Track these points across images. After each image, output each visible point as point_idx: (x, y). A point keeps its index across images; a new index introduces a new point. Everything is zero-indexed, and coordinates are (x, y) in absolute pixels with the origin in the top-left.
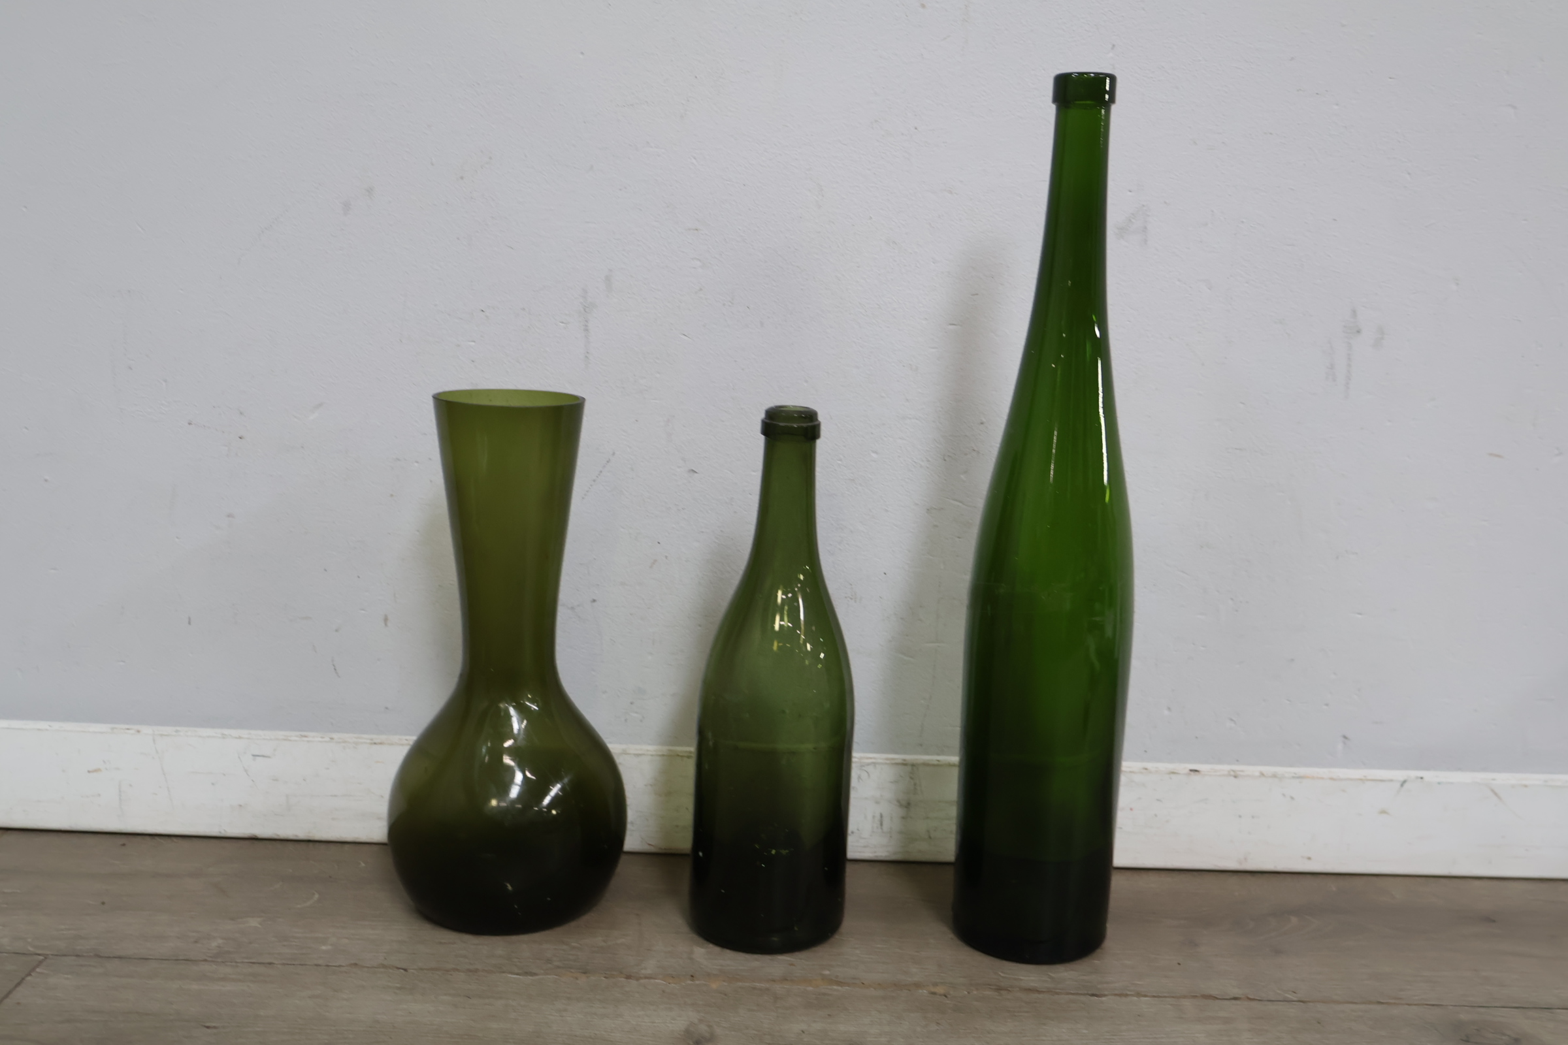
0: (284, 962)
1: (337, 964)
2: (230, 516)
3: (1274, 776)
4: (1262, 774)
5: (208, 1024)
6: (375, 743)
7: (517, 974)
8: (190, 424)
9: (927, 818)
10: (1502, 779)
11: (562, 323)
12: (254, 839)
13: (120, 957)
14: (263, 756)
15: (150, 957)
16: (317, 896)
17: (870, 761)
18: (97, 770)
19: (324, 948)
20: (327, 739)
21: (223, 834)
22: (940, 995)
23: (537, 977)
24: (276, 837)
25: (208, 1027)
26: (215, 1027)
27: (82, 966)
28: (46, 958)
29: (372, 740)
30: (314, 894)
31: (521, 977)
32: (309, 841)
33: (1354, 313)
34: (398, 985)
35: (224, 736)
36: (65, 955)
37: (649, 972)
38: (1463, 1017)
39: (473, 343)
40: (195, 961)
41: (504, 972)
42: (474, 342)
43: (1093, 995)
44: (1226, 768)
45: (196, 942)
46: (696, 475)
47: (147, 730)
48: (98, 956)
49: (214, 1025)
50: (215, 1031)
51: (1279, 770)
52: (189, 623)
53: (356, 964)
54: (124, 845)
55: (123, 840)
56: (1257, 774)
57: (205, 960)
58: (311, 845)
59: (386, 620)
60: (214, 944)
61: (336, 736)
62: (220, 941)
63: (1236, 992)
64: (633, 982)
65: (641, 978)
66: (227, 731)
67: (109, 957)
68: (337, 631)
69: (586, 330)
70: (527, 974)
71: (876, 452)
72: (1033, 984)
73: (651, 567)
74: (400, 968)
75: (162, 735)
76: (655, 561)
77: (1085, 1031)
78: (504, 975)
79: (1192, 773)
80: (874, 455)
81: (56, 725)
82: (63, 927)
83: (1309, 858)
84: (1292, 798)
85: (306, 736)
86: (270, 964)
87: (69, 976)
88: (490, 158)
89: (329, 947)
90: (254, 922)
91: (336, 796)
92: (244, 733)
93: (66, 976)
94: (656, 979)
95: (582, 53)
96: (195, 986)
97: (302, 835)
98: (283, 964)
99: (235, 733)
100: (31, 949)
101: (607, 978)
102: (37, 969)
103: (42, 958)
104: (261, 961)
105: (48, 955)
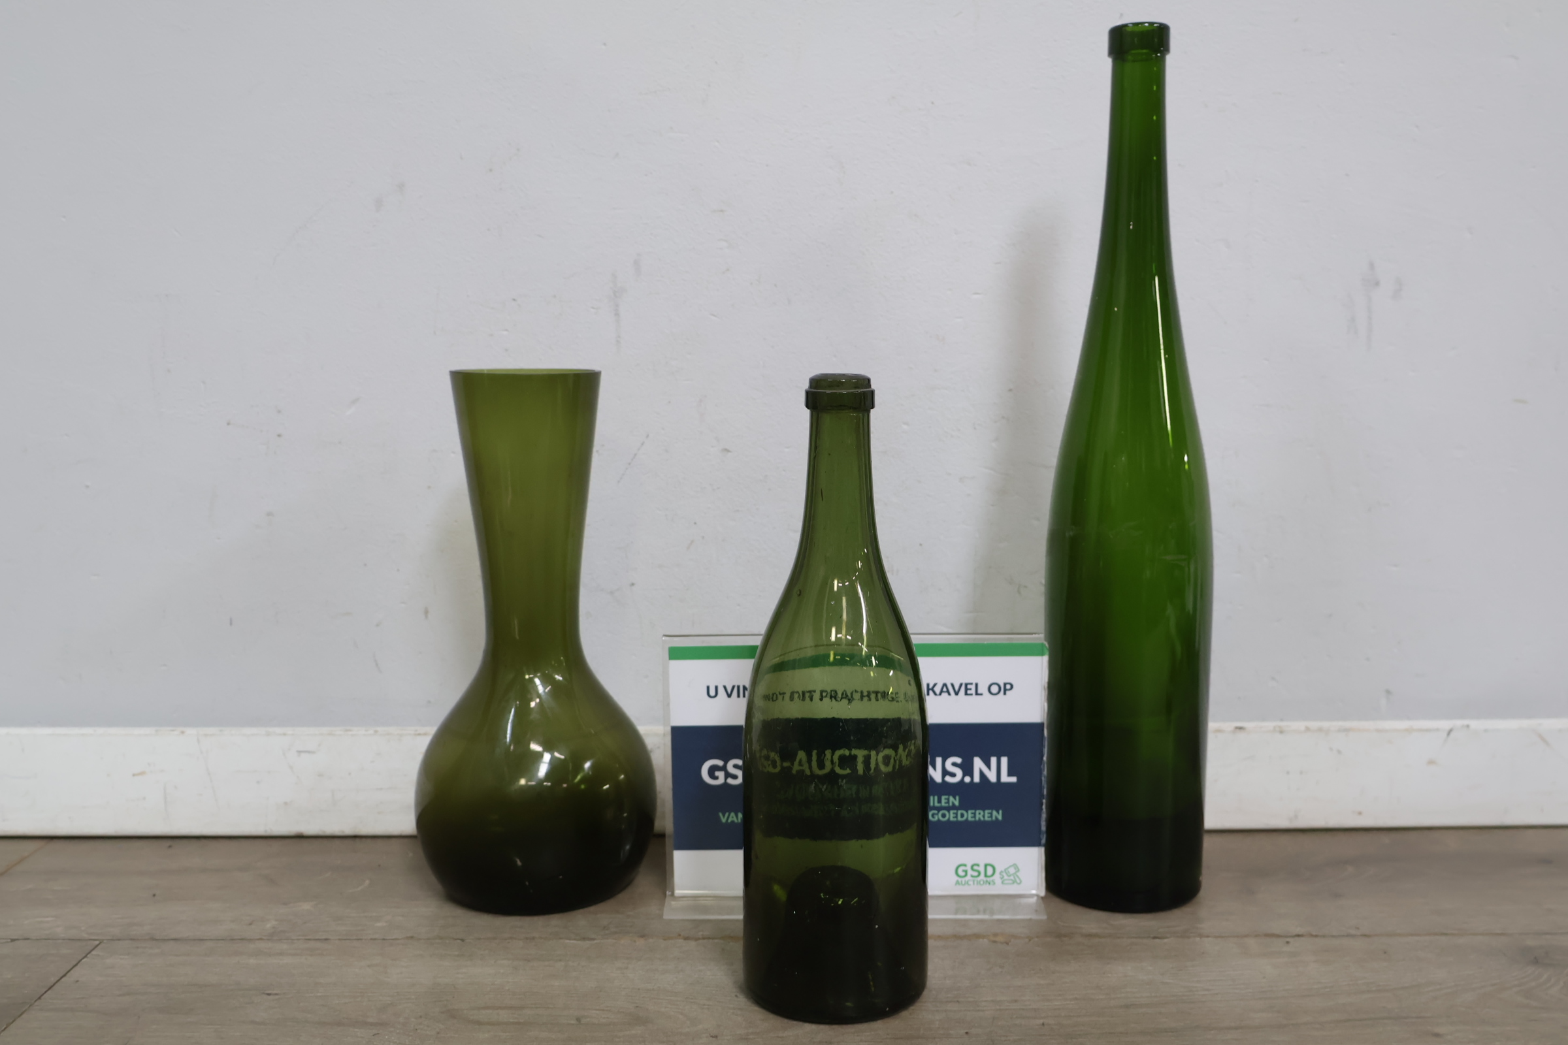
0: (340, 937)
1: (394, 938)
2: (270, 514)
3: (1320, 730)
4: (1308, 729)
5: (269, 992)
6: (419, 734)
7: (575, 939)
8: (228, 424)
10: (1548, 724)
11: (593, 308)
12: (300, 837)
13: (175, 940)
14: (309, 752)
15: (205, 938)
18: (142, 773)
19: (379, 924)
20: (371, 732)
21: (269, 833)
22: (1002, 943)
23: (595, 942)
24: (321, 833)
25: (269, 994)
26: (276, 994)
27: (138, 948)
28: (101, 943)
29: (416, 731)
30: (364, 880)
31: (579, 942)
32: (355, 837)
33: (1372, 266)
34: (457, 953)
35: (268, 734)
36: (119, 940)
38: (1530, 942)
39: (505, 333)
40: (251, 940)
41: (561, 938)
42: (506, 330)
43: (1155, 938)
44: (1270, 725)
45: (251, 924)
46: (729, 454)
47: (191, 731)
48: (153, 939)
49: (275, 992)
50: (277, 997)
51: (1325, 724)
52: (231, 624)
53: (412, 937)
54: (171, 847)
55: (169, 843)
56: (1303, 728)
57: (261, 939)
58: (358, 840)
59: (426, 612)
60: (269, 926)
61: (380, 729)
62: (274, 923)
63: (1299, 930)
65: (699, 939)
66: (271, 730)
67: (165, 940)
68: (377, 625)
69: (617, 314)
70: (584, 939)
71: (906, 424)
72: (1094, 931)
73: (688, 548)
74: (457, 939)
75: (206, 735)
76: (692, 541)
77: (1150, 968)
78: (561, 941)
79: (1237, 730)
80: (905, 427)
81: (101, 730)
82: (115, 916)
83: (1360, 813)
84: (1339, 752)
85: (350, 730)
86: (326, 939)
87: (126, 957)
88: (518, 150)
89: (384, 924)
90: (306, 906)
91: (381, 789)
92: (289, 730)
93: (122, 957)
95: (605, 44)
96: (252, 961)
97: (348, 831)
98: (339, 939)
99: (278, 730)
100: (85, 936)
101: (665, 940)
102: (93, 953)
103: (97, 942)
104: (317, 937)
105: (103, 940)
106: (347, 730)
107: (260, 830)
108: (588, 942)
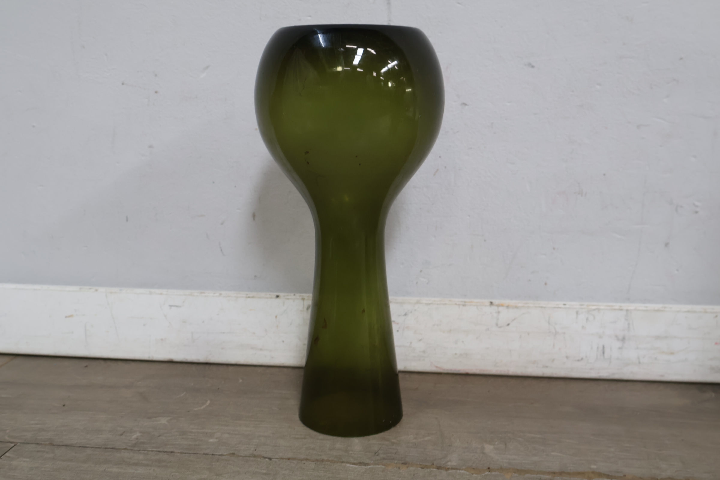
0: (182, 451)
1: (220, 453)
2: (151, 147)
6: (249, 297)
7: (354, 464)
8: (123, 84)
9: (637, 348)
12: (171, 362)
13: (66, 446)
14: (176, 306)
15: (88, 446)
16: (209, 402)
17: (594, 307)
18: (71, 316)
19: (211, 440)
20: (217, 294)
21: (151, 358)
24: (184, 360)
27: (38, 451)
28: (15, 445)
29: (247, 295)
30: (207, 401)
31: (357, 466)
34: (265, 471)
35: (151, 293)
36: (29, 443)
37: (454, 463)
39: (309, 18)
40: (119, 449)
41: (343, 462)
42: (310, 16)
45: (122, 435)
46: (467, 107)
47: (102, 290)
48: (51, 444)
52: (127, 220)
53: (233, 454)
54: (86, 366)
55: (85, 363)
57: (125, 449)
59: (254, 215)
60: (134, 436)
61: (223, 293)
62: (138, 434)
64: (444, 472)
65: (448, 469)
66: (153, 290)
67: (59, 445)
68: (222, 224)
73: (435, 175)
74: (266, 458)
75: (111, 293)
76: (438, 170)
78: (344, 464)
80: (598, 87)
81: (45, 287)
82: (32, 422)
85: (203, 293)
86: (172, 452)
87: (27, 460)
89: (215, 440)
90: (164, 421)
91: (224, 333)
92: (164, 291)
93: (25, 459)
94: (460, 470)
96: (115, 470)
97: (202, 359)
98: (181, 453)
99: (158, 291)
100: (7, 438)
101: (422, 468)
102: (7, 454)
103: (13, 445)
104: (165, 450)
105: (17, 443)
106: (202, 293)
107: (145, 357)
108: (363, 467)
